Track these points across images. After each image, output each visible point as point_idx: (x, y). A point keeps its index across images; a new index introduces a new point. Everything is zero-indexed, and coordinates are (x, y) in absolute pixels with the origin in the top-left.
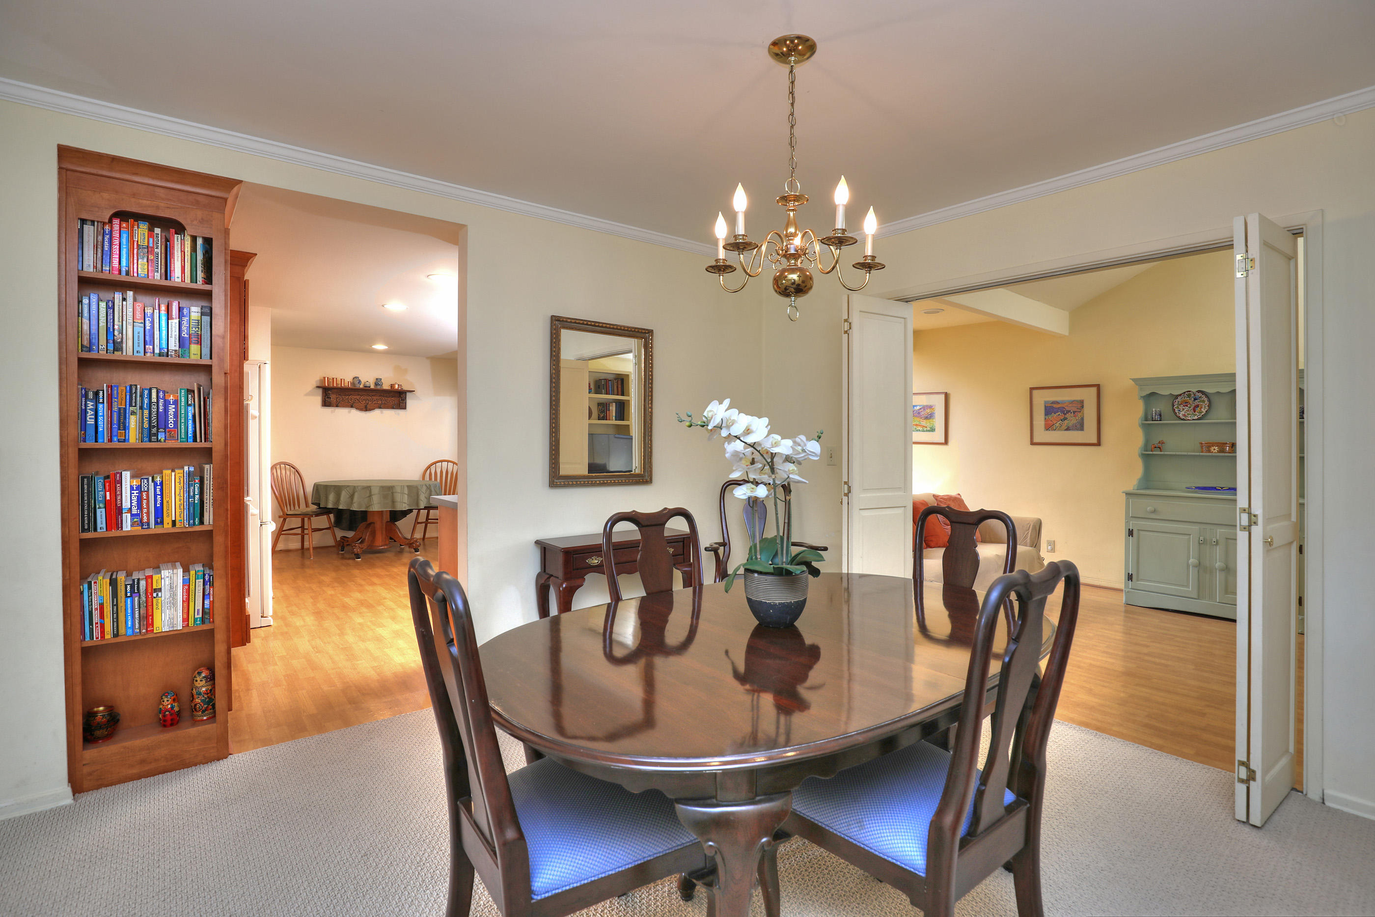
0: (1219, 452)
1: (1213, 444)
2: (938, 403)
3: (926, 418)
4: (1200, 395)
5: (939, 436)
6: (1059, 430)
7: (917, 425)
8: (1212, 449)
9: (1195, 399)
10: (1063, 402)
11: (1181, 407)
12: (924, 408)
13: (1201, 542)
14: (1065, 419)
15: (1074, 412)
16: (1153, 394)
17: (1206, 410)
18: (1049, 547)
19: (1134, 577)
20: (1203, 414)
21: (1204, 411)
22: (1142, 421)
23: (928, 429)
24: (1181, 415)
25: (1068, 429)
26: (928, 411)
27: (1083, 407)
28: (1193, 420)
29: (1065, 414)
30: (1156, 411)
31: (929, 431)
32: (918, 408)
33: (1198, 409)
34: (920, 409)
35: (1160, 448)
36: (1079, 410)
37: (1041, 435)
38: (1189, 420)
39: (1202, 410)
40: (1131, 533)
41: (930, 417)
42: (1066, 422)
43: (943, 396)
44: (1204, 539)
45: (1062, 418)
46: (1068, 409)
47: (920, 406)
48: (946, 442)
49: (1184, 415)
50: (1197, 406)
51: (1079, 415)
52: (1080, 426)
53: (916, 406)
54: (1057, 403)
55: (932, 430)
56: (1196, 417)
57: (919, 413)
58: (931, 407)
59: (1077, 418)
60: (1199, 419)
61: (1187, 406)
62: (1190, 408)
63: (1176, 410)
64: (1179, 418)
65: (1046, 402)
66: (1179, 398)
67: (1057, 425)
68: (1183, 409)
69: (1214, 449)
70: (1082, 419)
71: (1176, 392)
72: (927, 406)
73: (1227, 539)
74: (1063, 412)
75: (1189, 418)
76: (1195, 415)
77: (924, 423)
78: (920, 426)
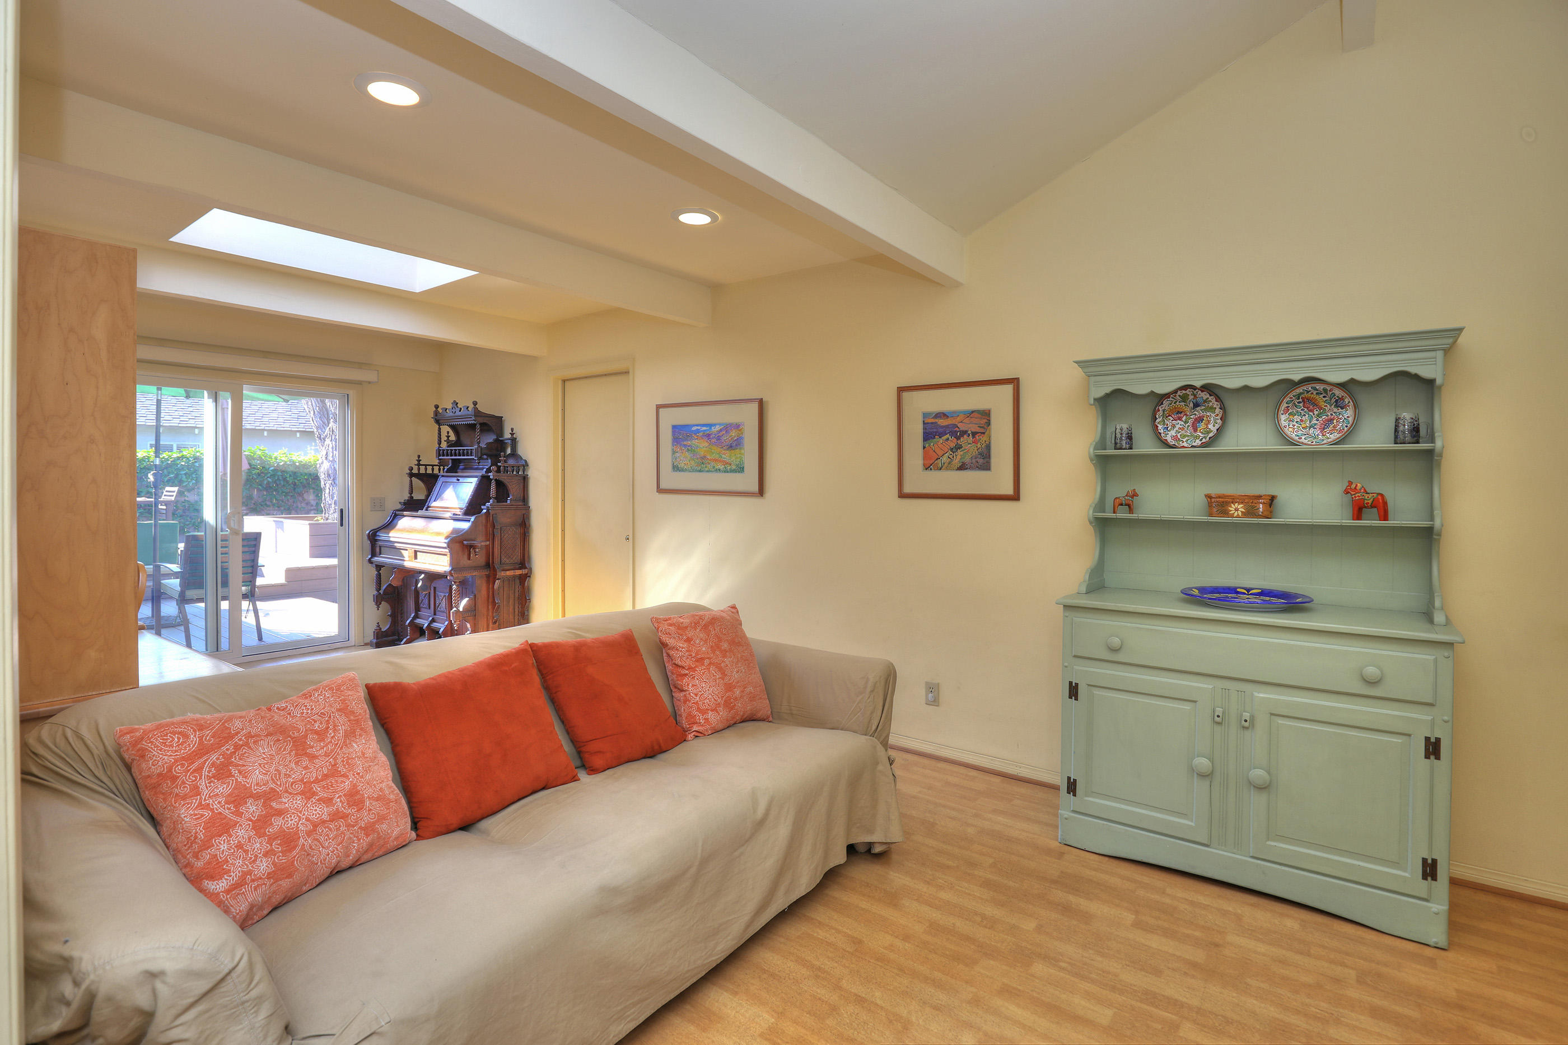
0: (1245, 514)
1: (1234, 499)
2: (748, 416)
3: (731, 447)
4: (1205, 395)
5: (749, 480)
6: (947, 469)
7: (715, 460)
8: (1232, 508)
9: (1196, 405)
10: (955, 414)
11: (1169, 422)
12: (727, 428)
13: (1217, 719)
14: (959, 447)
15: (974, 434)
16: (1118, 393)
17: (1217, 426)
18: (930, 695)
19: (1080, 788)
20: (1211, 435)
21: (1213, 428)
22: (1095, 449)
23: (734, 467)
24: (1169, 439)
25: (962, 467)
26: (733, 433)
27: (989, 423)
28: (1193, 447)
29: (958, 438)
30: (1121, 430)
31: (732, 471)
32: (718, 428)
33: (1202, 426)
34: (721, 430)
35: (1129, 505)
36: (982, 430)
37: (919, 479)
38: (1183, 447)
39: (1210, 426)
40: (1073, 691)
41: (736, 445)
42: (960, 452)
43: (755, 406)
44: (1224, 713)
45: (953, 445)
46: (962, 427)
47: (720, 424)
48: (761, 492)
49: (1175, 438)
50: (1200, 419)
51: (984, 438)
52: (983, 462)
53: (715, 425)
54: (943, 415)
55: (740, 469)
56: (1198, 442)
57: (719, 438)
58: (737, 426)
59: (979, 445)
60: (1204, 445)
61: (1180, 419)
62: (1186, 422)
63: (1160, 427)
64: (1166, 444)
65: (925, 415)
66: (1166, 403)
67: (945, 459)
68: (1174, 426)
69: (1237, 510)
70: (988, 447)
71: (1163, 388)
72: (730, 425)
73: (1272, 714)
74: (953, 434)
75: (1185, 444)
76: (1197, 437)
77: (726, 456)
78: (720, 461)
